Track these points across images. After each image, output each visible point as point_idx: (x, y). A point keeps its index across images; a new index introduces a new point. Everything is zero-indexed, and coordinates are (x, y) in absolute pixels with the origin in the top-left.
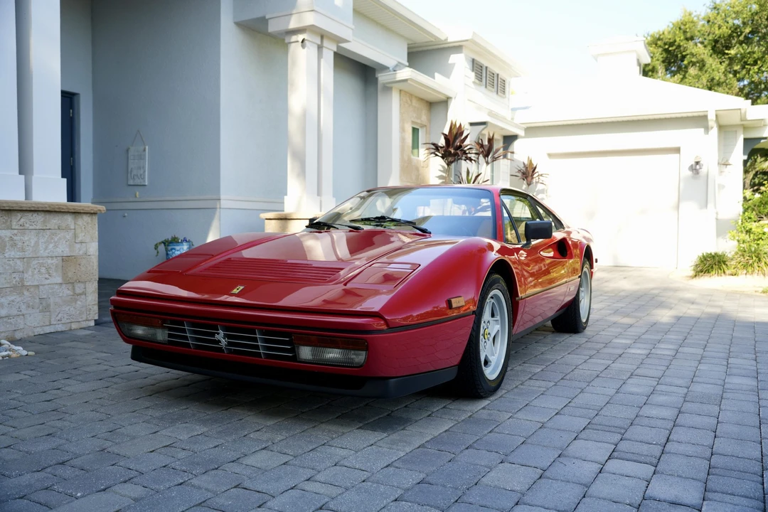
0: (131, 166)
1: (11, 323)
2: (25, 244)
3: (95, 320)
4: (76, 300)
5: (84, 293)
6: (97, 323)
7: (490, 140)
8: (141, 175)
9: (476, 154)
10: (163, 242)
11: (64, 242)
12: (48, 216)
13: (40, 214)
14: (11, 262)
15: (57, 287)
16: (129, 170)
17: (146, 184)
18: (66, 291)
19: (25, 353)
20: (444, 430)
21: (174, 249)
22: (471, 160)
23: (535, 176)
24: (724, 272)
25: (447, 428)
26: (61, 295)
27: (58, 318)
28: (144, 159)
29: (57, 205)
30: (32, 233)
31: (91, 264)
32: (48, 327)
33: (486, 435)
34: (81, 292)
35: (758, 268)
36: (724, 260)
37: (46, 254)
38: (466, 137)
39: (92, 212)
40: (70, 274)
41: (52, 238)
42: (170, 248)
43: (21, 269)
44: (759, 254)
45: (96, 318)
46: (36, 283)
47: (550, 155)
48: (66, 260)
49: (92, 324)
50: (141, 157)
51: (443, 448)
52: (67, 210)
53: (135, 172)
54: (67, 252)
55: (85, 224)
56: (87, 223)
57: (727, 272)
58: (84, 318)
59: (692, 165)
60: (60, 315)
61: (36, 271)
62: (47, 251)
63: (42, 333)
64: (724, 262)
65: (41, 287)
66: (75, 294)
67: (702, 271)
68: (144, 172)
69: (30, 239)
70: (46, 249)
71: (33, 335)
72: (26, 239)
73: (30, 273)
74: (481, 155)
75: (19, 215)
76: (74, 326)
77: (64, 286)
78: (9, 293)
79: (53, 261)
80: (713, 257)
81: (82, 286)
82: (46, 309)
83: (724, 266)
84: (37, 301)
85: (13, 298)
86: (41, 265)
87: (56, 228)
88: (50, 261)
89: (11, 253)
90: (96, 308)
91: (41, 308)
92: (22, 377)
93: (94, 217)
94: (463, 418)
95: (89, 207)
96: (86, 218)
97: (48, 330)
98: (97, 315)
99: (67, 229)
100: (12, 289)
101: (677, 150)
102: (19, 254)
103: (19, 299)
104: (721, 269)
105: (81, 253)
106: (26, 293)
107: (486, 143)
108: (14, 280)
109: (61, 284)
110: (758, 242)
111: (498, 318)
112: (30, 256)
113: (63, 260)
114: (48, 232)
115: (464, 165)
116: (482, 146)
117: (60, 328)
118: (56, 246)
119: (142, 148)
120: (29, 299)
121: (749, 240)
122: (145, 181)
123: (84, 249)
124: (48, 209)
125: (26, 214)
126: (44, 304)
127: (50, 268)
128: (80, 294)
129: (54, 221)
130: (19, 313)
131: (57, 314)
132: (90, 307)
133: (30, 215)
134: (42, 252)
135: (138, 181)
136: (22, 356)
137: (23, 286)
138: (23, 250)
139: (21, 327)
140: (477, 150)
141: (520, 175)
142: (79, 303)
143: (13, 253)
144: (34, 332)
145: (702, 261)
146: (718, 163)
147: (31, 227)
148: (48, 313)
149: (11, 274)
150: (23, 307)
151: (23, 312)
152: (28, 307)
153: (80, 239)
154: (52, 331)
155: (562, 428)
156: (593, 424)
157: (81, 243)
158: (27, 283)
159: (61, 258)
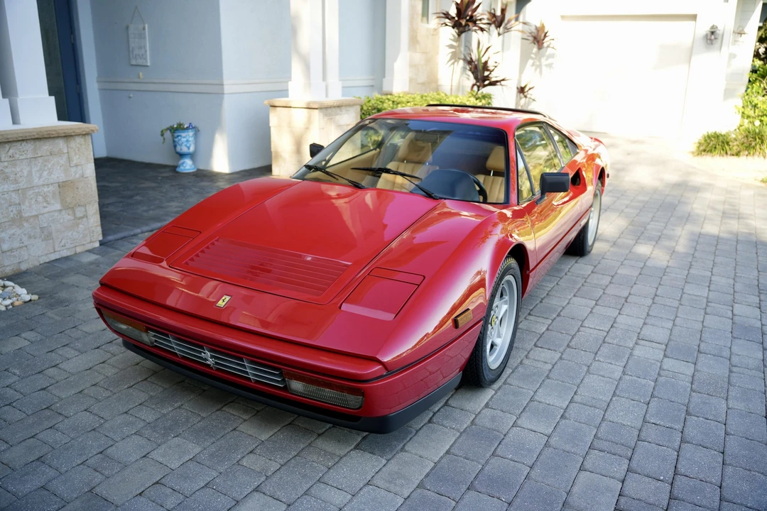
0: (132, 45)
1: (15, 256)
2: (18, 175)
3: (100, 241)
4: (78, 225)
5: (85, 216)
6: (102, 243)
7: (503, 11)
8: (142, 55)
9: (488, 24)
10: (168, 129)
11: (59, 167)
12: (38, 143)
13: (29, 142)
14: (6, 196)
15: (56, 214)
16: (131, 49)
17: (149, 64)
18: (67, 217)
19: (28, 298)
20: (445, 452)
21: (180, 136)
22: (482, 30)
23: (546, 39)
24: (726, 153)
25: (448, 447)
26: (62, 221)
27: (62, 244)
28: (145, 38)
29: (47, 131)
30: (24, 163)
31: (89, 186)
32: (52, 255)
33: (487, 462)
34: (82, 215)
35: (759, 150)
36: (728, 140)
37: (41, 183)
38: (478, 6)
39: (84, 133)
40: (69, 200)
41: (45, 165)
42: (176, 135)
43: (17, 202)
44: (762, 136)
45: (101, 238)
46: (35, 213)
47: (563, 17)
48: (63, 186)
49: (97, 245)
50: (142, 36)
51: (442, 490)
52: (56, 135)
53: (136, 52)
54: (62, 178)
55: (78, 145)
56: (81, 145)
57: (729, 153)
58: (89, 240)
59: (707, 35)
60: (63, 241)
61: (33, 201)
62: (42, 180)
63: (47, 261)
64: (728, 143)
65: (40, 216)
66: (75, 218)
67: (704, 151)
68: (146, 51)
69: (22, 169)
70: (40, 177)
71: (38, 264)
72: (18, 170)
73: (27, 203)
74: (493, 26)
75: (7, 146)
76: (79, 250)
77: (64, 212)
78: (8, 227)
79: (49, 189)
80: (718, 136)
81: (83, 209)
82: (48, 237)
83: (727, 147)
84: (38, 230)
85: (12, 232)
86: (38, 194)
87: (49, 154)
88: (46, 189)
89: (4, 187)
90: (99, 229)
91: (43, 237)
92: (21, 343)
93: (87, 137)
94: (465, 426)
95: (79, 129)
96: (79, 140)
97: (53, 257)
98: (101, 235)
99: (60, 153)
100: (11, 223)
101: (694, 17)
102: (12, 187)
103: (19, 232)
104: (723, 150)
105: (77, 176)
106: (25, 224)
107: (498, 13)
108: (12, 214)
109: (60, 210)
110: (762, 119)
111: (506, 298)
112: (25, 187)
113: (59, 186)
114: (40, 160)
115: (476, 36)
116: (494, 15)
117: (65, 253)
118: (50, 173)
119: (141, 27)
120: (30, 230)
121: (753, 115)
122: (147, 62)
123: (81, 172)
124: (36, 136)
125: (14, 144)
126: (45, 233)
127: (47, 196)
128: (82, 218)
129: (46, 147)
130: (22, 245)
131: (60, 240)
132: (93, 229)
133: (18, 144)
134: (36, 181)
135: (140, 62)
136: (25, 302)
137: (21, 217)
138: (16, 182)
139: (26, 258)
140: (488, 19)
141: (531, 39)
142: (81, 226)
143: (6, 186)
144: (39, 262)
145: (706, 141)
146: (734, 32)
147: (21, 157)
148: (51, 241)
149: (7, 208)
150: (25, 238)
151: (26, 243)
152: (30, 237)
153: (75, 162)
154: (58, 257)
155: (568, 448)
156: (599, 438)
157: (77, 166)
158: (26, 215)
159: (57, 185)
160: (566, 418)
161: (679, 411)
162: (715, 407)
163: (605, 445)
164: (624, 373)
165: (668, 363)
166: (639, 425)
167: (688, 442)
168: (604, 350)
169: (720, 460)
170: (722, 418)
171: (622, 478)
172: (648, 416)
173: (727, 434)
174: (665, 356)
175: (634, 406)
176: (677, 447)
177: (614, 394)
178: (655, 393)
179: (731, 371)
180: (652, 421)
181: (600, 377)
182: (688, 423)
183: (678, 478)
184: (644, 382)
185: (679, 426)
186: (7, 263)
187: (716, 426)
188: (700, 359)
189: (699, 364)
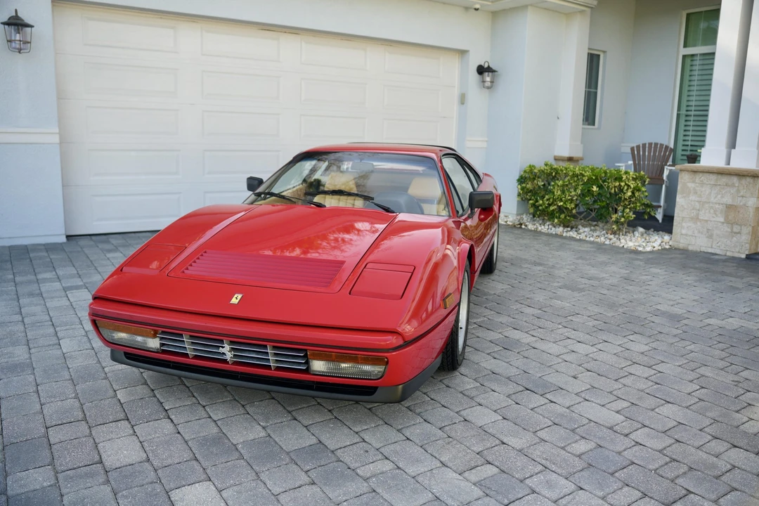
1: (687, 239)
2: (702, 193)
3: (746, 255)
4: (733, 236)
5: (739, 233)
6: (747, 257)
11: (729, 195)
12: (720, 176)
13: (714, 174)
14: (693, 203)
15: (720, 224)
18: (726, 229)
26: (722, 230)
27: (718, 245)
30: (708, 187)
31: (748, 213)
34: (738, 231)
37: (715, 201)
40: (730, 217)
41: (721, 191)
43: (698, 208)
45: (748, 253)
46: (706, 219)
48: (729, 207)
49: (744, 256)
54: (730, 202)
55: (746, 183)
56: (750, 183)
58: (737, 250)
60: (719, 243)
61: (707, 211)
62: (716, 199)
63: (706, 251)
65: (709, 222)
66: (732, 232)
69: (706, 190)
70: (716, 197)
71: (699, 250)
72: (704, 190)
73: (703, 212)
75: (701, 174)
76: (727, 253)
77: (725, 224)
79: (720, 207)
81: (739, 227)
82: (710, 237)
84: (705, 230)
85: (689, 225)
86: (711, 208)
87: (725, 184)
88: (717, 206)
89: (693, 197)
90: (748, 246)
91: (707, 235)
96: (749, 180)
97: (710, 250)
98: (748, 251)
99: (733, 186)
102: (697, 199)
103: (694, 226)
105: (741, 204)
108: (692, 214)
109: (723, 223)
112: (705, 201)
114: (718, 187)
117: (719, 252)
118: (722, 197)
120: (700, 228)
123: (744, 202)
125: (706, 174)
126: (710, 233)
127: (717, 210)
128: (737, 233)
129: (724, 180)
130: (693, 235)
131: (717, 242)
132: (743, 244)
133: (708, 174)
134: (712, 200)
137: (698, 218)
138: (700, 196)
139: (693, 243)
142: (735, 239)
144: (701, 249)
147: (707, 183)
148: (712, 240)
149: (691, 210)
150: (696, 232)
151: (696, 235)
152: (699, 232)
153: (741, 194)
154: (713, 252)
157: (743, 197)
158: (701, 218)
159: (725, 206)
186: (682, 241)
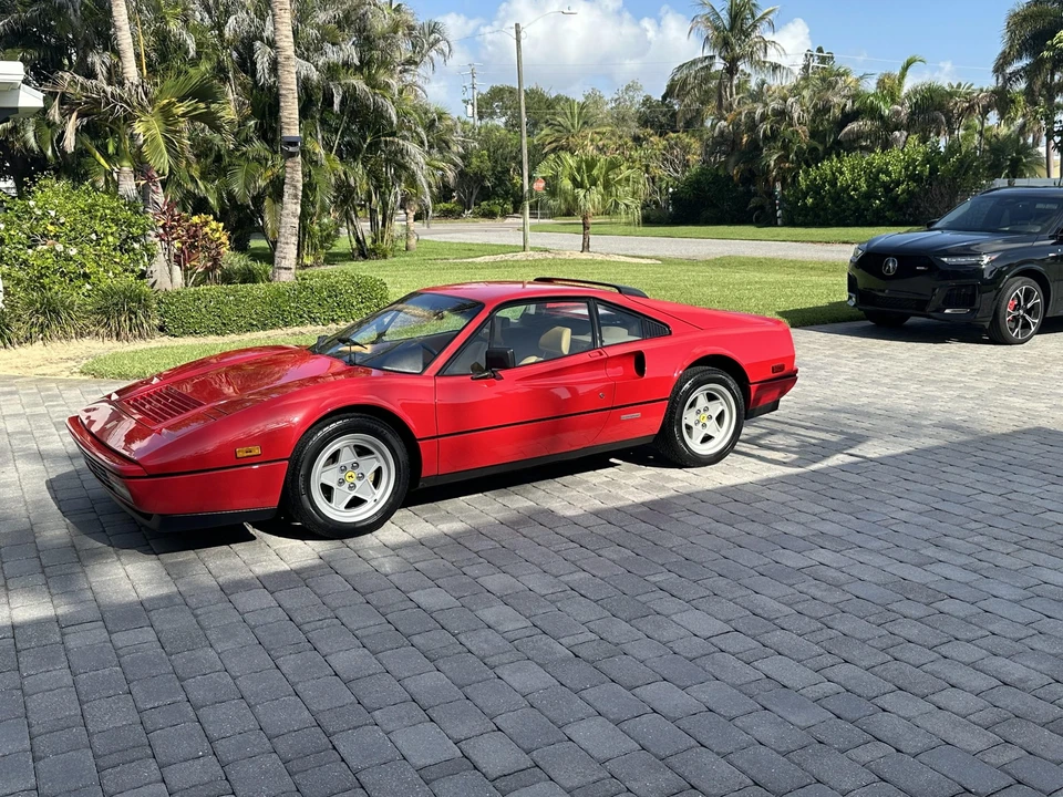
155: (72, 785)
156: (100, 756)
160: (41, 759)
161: (170, 681)
162: (205, 659)
163: (115, 758)
164: (74, 674)
165: (121, 639)
166: (137, 718)
167: (202, 707)
168: (25, 660)
169: (245, 705)
170: (219, 666)
171: (160, 778)
172: (140, 705)
173: (234, 679)
174: (110, 633)
175: (115, 703)
176: (194, 717)
177: (81, 703)
178: (130, 677)
179: (196, 616)
180: (148, 707)
181: (47, 693)
182: (189, 689)
183: (217, 745)
184: (107, 672)
185: (182, 697)
187: (218, 676)
188: (154, 619)
189: (156, 624)
